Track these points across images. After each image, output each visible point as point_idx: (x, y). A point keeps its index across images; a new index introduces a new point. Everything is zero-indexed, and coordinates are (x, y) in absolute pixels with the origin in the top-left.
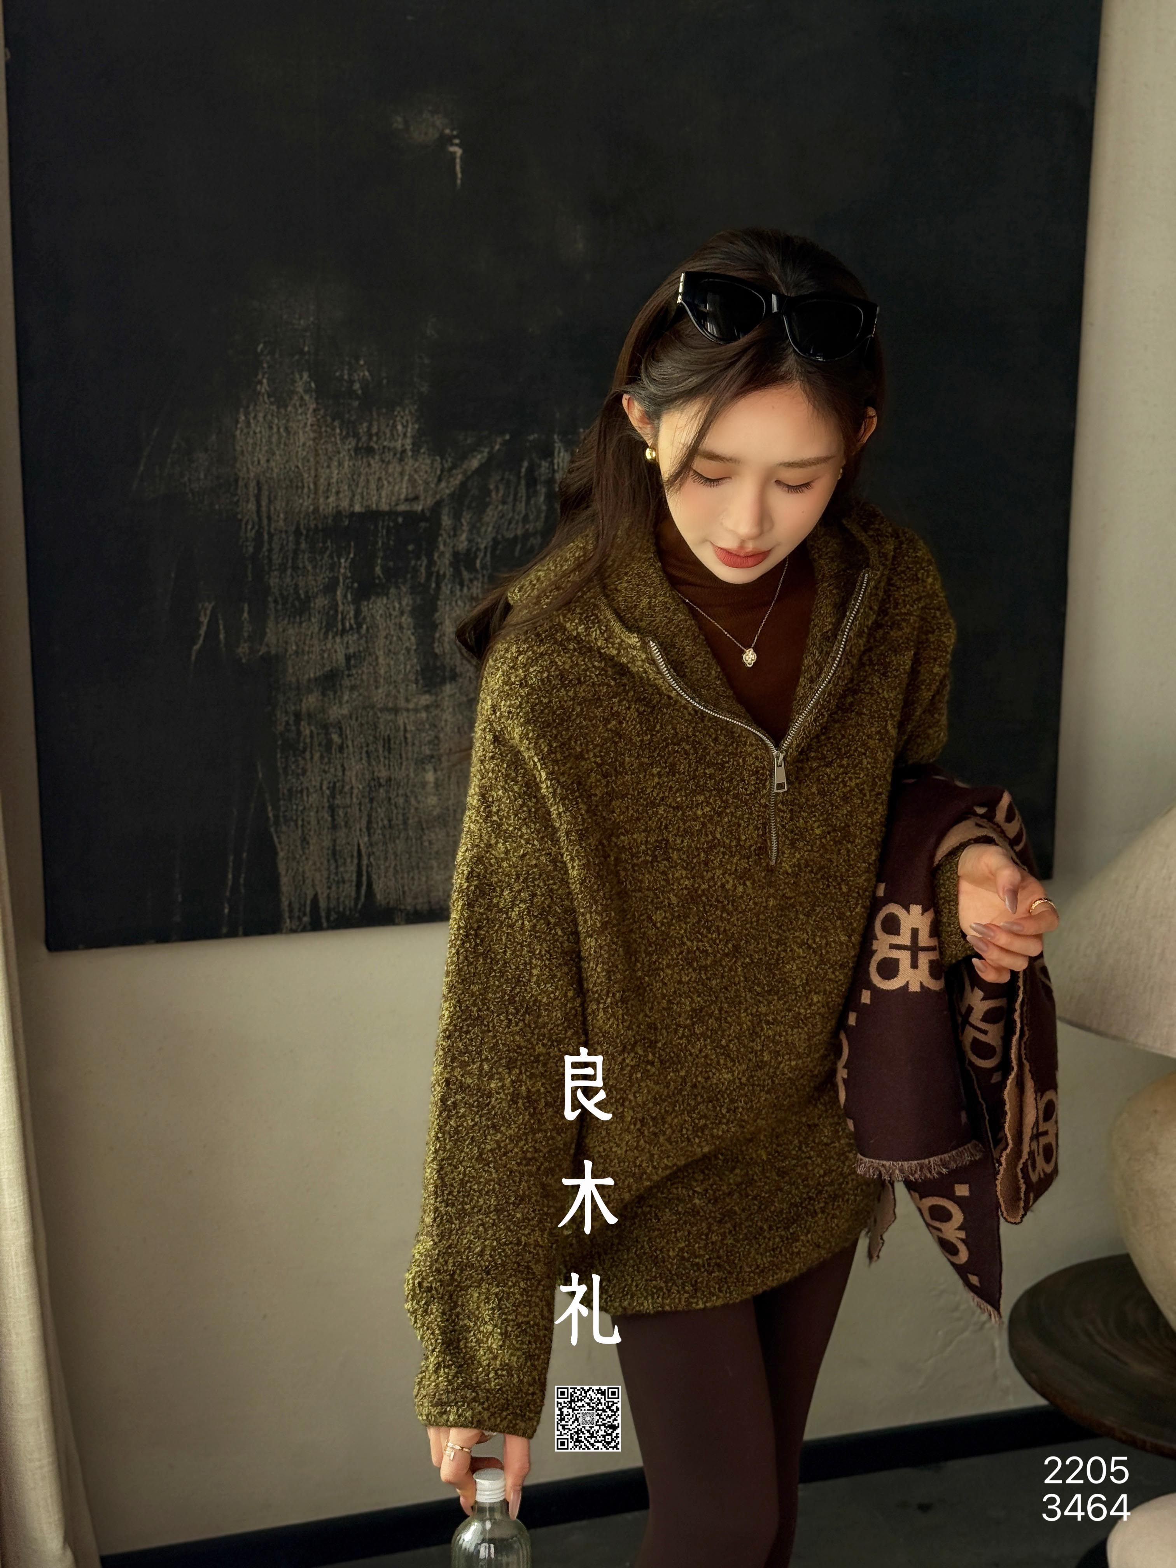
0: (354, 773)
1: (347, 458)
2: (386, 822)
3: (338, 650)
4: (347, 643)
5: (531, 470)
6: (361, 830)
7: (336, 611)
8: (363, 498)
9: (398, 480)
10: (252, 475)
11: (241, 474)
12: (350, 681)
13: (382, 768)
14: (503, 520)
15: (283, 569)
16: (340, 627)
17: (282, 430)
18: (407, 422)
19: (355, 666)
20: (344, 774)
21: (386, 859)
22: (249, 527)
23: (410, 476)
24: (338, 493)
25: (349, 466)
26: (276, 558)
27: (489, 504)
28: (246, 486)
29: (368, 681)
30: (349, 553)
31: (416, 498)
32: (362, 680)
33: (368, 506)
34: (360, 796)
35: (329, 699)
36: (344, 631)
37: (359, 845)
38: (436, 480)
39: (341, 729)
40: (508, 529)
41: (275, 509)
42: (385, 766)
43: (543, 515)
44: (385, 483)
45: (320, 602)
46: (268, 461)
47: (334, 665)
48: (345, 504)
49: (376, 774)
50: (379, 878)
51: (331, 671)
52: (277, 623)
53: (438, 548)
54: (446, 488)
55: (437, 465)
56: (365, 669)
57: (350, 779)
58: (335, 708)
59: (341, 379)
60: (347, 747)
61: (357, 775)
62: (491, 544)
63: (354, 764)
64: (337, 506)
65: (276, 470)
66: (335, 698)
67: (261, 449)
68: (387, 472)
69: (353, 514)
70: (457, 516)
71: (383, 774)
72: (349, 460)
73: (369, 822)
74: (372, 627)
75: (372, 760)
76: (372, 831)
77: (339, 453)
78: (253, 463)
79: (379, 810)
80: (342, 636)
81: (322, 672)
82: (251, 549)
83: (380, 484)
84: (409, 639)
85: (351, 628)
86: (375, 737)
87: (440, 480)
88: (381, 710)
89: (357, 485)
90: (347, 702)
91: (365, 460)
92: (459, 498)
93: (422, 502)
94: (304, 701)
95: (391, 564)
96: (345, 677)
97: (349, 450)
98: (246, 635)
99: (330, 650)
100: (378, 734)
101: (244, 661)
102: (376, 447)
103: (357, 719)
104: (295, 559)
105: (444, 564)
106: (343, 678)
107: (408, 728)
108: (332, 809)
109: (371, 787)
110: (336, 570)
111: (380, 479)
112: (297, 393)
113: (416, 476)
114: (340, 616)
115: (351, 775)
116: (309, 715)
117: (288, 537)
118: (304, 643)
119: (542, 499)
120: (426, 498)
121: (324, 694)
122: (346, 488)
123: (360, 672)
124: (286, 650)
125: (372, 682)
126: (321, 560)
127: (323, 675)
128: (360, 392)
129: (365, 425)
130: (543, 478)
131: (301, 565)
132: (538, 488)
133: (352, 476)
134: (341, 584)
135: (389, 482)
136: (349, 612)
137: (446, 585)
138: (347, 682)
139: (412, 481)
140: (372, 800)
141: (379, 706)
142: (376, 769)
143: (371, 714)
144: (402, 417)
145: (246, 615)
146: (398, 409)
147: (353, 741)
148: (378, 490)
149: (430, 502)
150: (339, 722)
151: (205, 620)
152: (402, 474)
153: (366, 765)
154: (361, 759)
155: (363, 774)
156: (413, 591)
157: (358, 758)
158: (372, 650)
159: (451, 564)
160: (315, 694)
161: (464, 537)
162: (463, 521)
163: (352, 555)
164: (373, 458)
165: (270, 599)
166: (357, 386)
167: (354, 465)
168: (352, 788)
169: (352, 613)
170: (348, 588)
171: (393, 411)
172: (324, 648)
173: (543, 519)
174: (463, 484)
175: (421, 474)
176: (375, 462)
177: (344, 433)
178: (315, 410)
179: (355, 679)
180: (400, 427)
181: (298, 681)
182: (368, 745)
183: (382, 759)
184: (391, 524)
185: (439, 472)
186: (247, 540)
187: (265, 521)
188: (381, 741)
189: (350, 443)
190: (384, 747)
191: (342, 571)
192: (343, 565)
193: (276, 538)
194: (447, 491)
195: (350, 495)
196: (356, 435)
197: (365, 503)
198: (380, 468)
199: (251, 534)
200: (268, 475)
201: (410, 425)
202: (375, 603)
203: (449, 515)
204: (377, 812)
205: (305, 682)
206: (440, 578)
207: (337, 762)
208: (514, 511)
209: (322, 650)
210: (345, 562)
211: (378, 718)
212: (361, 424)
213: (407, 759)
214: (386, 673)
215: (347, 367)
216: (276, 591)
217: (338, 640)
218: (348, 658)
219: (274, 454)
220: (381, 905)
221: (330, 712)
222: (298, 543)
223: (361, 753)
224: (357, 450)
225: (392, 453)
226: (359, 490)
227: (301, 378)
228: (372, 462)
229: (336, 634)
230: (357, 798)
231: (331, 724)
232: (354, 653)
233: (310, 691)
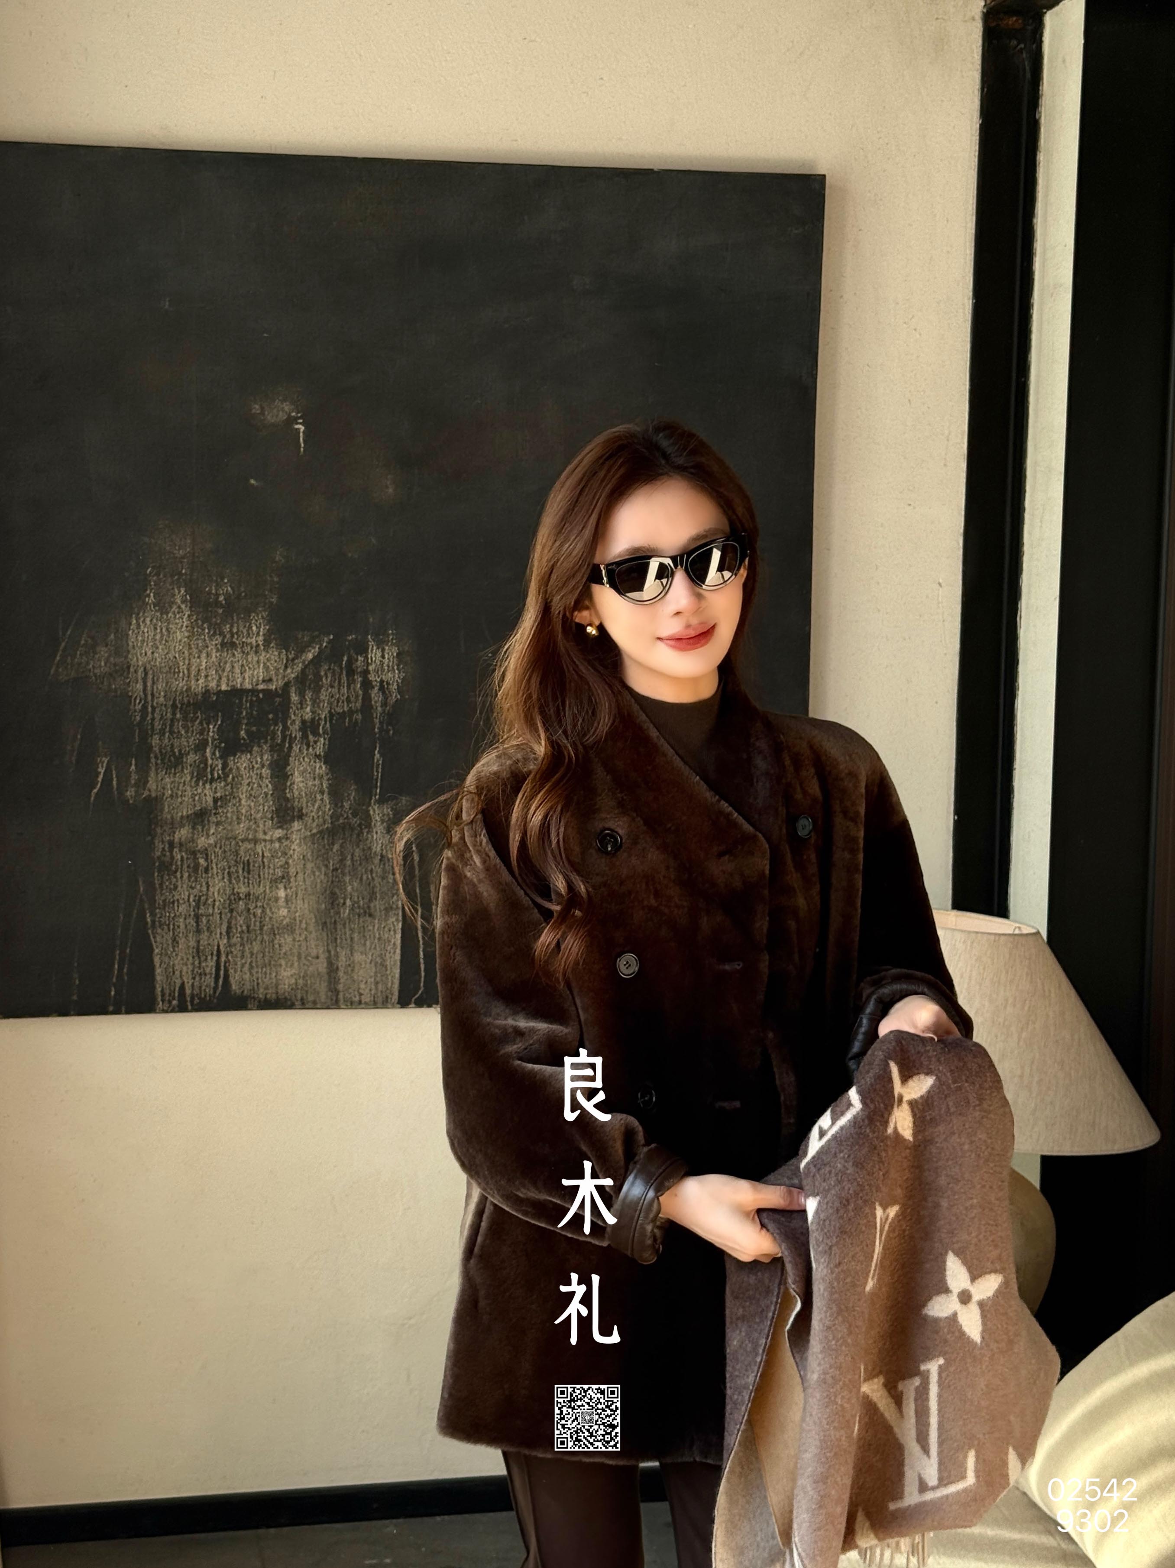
0: (217, 889)
1: (214, 651)
2: (244, 928)
3: (208, 794)
4: (216, 788)
5: (350, 662)
6: (221, 934)
7: (206, 764)
8: (228, 680)
9: (256, 666)
10: (140, 663)
11: (132, 663)
12: (217, 818)
13: (241, 884)
14: (333, 699)
15: (162, 733)
16: (210, 777)
17: (164, 630)
18: (260, 624)
19: (221, 807)
20: (208, 889)
21: (243, 957)
22: (138, 701)
23: (265, 664)
24: (206, 676)
25: (216, 657)
26: (158, 725)
27: (322, 687)
28: (136, 672)
29: (232, 818)
30: (217, 721)
31: (270, 680)
32: (227, 817)
33: (233, 686)
34: (221, 907)
35: (198, 832)
36: (212, 780)
37: (218, 946)
38: (283, 667)
39: (207, 855)
40: (337, 706)
41: (157, 688)
42: (244, 883)
43: (360, 698)
44: (247, 668)
45: (192, 758)
46: (153, 653)
47: (204, 805)
48: (213, 685)
49: (235, 890)
50: (235, 972)
51: (201, 810)
52: (157, 774)
53: (290, 717)
54: (292, 674)
55: (283, 656)
56: (229, 808)
57: (213, 893)
58: (203, 838)
59: (209, 593)
60: (212, 868)
61: (219, 891)
62: (328, 715)
63: (217, 882)
64: (206, 686)
65: (159, 660)
66: (203, 831)
67: (147, 644)
68: (247, 661)
69: (220, 692)
70: (302, 694)
71: (243, 890)
72: (216, 652)
73: (229, 928)
74: (237, 777)
75: (233, 879)
76: (231, 934)
77: (207, 647)
78: (141, 654)
79: (239, 918)
80: (211, 783)
81: (193, 811)
82: (138, 718)
83: (243, 669)
84: (267, 786)
85: (219, 777)
86: (236, 861)
87: (286, 667)
88: (243, 841)
89: (224, 670)
90: (213, 834)
91: (230, 652)
92: (302, 681)
93: (275, 683)
94: (177, 833)
95: (254, 729)
96: (213, 815)
97: (216, 645)
98: (133, 782)
99: (200, 794)
100: (239, 859)
101: (131, 802)
102: (237, 642)
103: (220, 848)
104: (171, 726)
105: (295, 729)
106: (210, 815)
107: (265, 855)
108: (197, 917)
109: (231, 901)
110: (205, 733)
111: (242, 665)
112: (176, 603)
113: (268, 664)
114: (209, 769)
115: (214, 891)
116: (181, 844)
117: (167, 710)
118: (178, 789)
119: (359, 685)
120: (277, 680)
121: (194, 828)
122: (214, 672)
123: (225, 811)
124: (164, 794)
125: (235, 818)
126: (192, 726)
127: (194, 813)
128: (224, 602)
129: (228, 626)
130: (359, 670)
131: (176, 731)
132: (356, 677)
133: (219, 664)
134: (210, 744)
135: (249, 668)
136: (217, 765)
137: (296, 745)
138: (213, 819)
139: (266, 668)
140: (231, 911)
141: (240, 837)
142: (236, 886)
143: (233, 843)
144: (256, 621)
145: (133, 767)
146: (253, 614)
147: (217, 865)
148: (241, 674)
149: (281, 683)
150: (206, 849)
151: (102, 771)
152: (258, 662)
153: (227, 883)
154: (223, 878)
155: (224, 890)
156: (272, 750)
157: (220, 877)
158: (236, 794)
159: (300, 729)
160: (186, 828)
161: (308, 709)
162: (306, 697)
163: (219, 723)
164: (236, 650)
165: (152, 755)
166: (221, 598)
167: (220, 655)
168: (214, 901)
169: (220, 766)
170: (216, 747)
171: (250, 616)
172: (196, 792)
173: (360, 701)
174: (303, 671)
175: (272, 662)
176: (238, 654)
177: (212, 633)
178: (189, 616)
179: (221, 817)
180: (254, 628)
181: (172, 818)
182: (229, 868)
183: (242, 879)
184: (254, 699)
185: (285, 661)
186: (135, 711)
187: (149, 698)
188: (242, 865)
189: (217, 640)
190: (243, 869)
191: (211, 734)
192: (211, 730)
193: (157, 710)
194: (293, 676)
195: (217, 678)
196: (222, 634)
197: (231, 684)
198: (242, 658)
199: (138, 707)
200: (152, 663)
201: (262, 627)
202: (240, 757)
203: (295, 693)
204: (236, 920)
205: (178, 819)
206: (292, 740)
207: (203, 880)
208: (339, 693)
209: (193, 794)
210: (214, 728)
211: (240, 846)
212: (225, 626)
213: (264, 878)
214: (247, 812)
215: (214, 584)
216: (156, 749)
217: (208, 786)
218: (216, 800)
219: (157, 648)
220: (236, 993)
221: (199, 841)
222: (174, 714)
223: (223, 874)
224: (223, 644)
225: (249, 648)
226: (225, 674)
227: (179, 592)
228: (236, 653)
229: (206, 782)
230: (219, 909)
231: (199, 851)
232: (221, 797)
233: (182, 826)
